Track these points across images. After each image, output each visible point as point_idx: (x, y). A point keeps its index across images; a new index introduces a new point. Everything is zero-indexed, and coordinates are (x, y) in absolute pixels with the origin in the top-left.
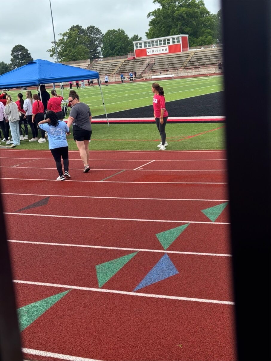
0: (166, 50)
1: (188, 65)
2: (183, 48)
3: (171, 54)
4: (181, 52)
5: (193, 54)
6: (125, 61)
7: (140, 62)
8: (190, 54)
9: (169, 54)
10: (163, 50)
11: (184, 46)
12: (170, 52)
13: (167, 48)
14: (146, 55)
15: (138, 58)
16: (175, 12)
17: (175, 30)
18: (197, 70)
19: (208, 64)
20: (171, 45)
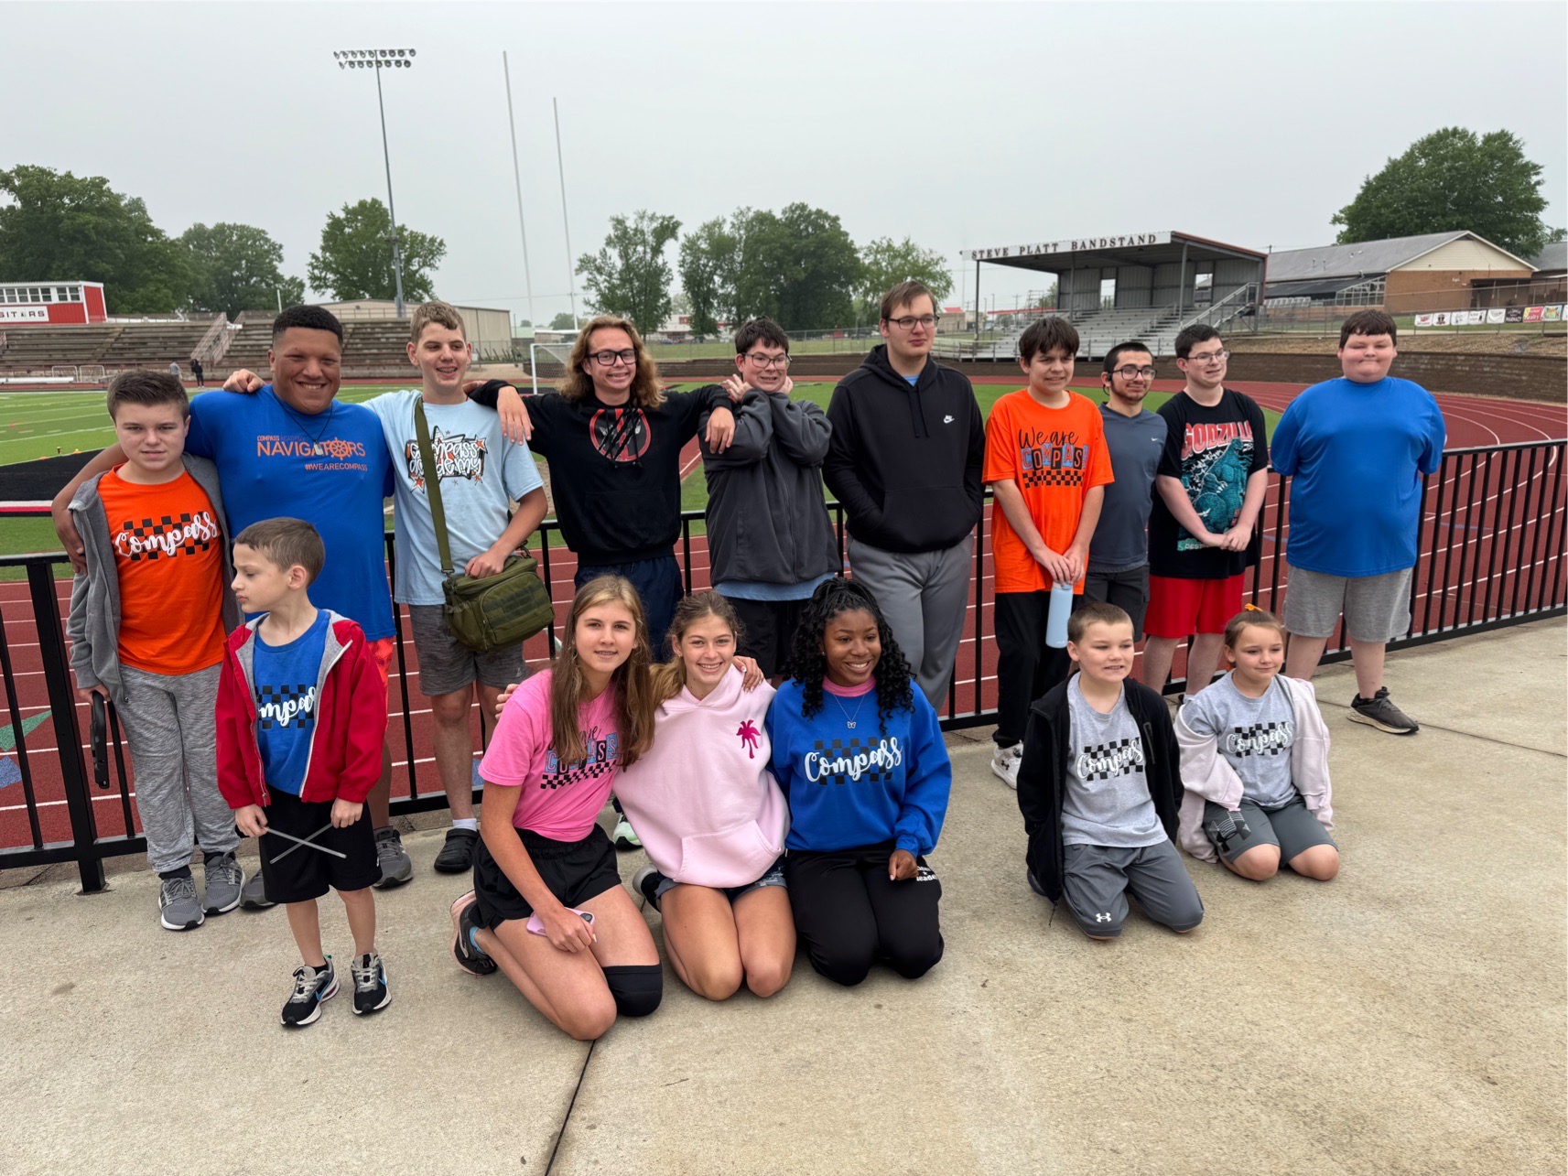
1: (107, 356)
2: (89, 314)
3: (57, 326)
4: (85, 321)
5: (120, 330)
8: (112, 330)
9: (50, 325)
10: (32, 314)
11: (95, 310)
12: (52, 320)
13: (45, 309)
16: (61, 221)
17: (67, 265)
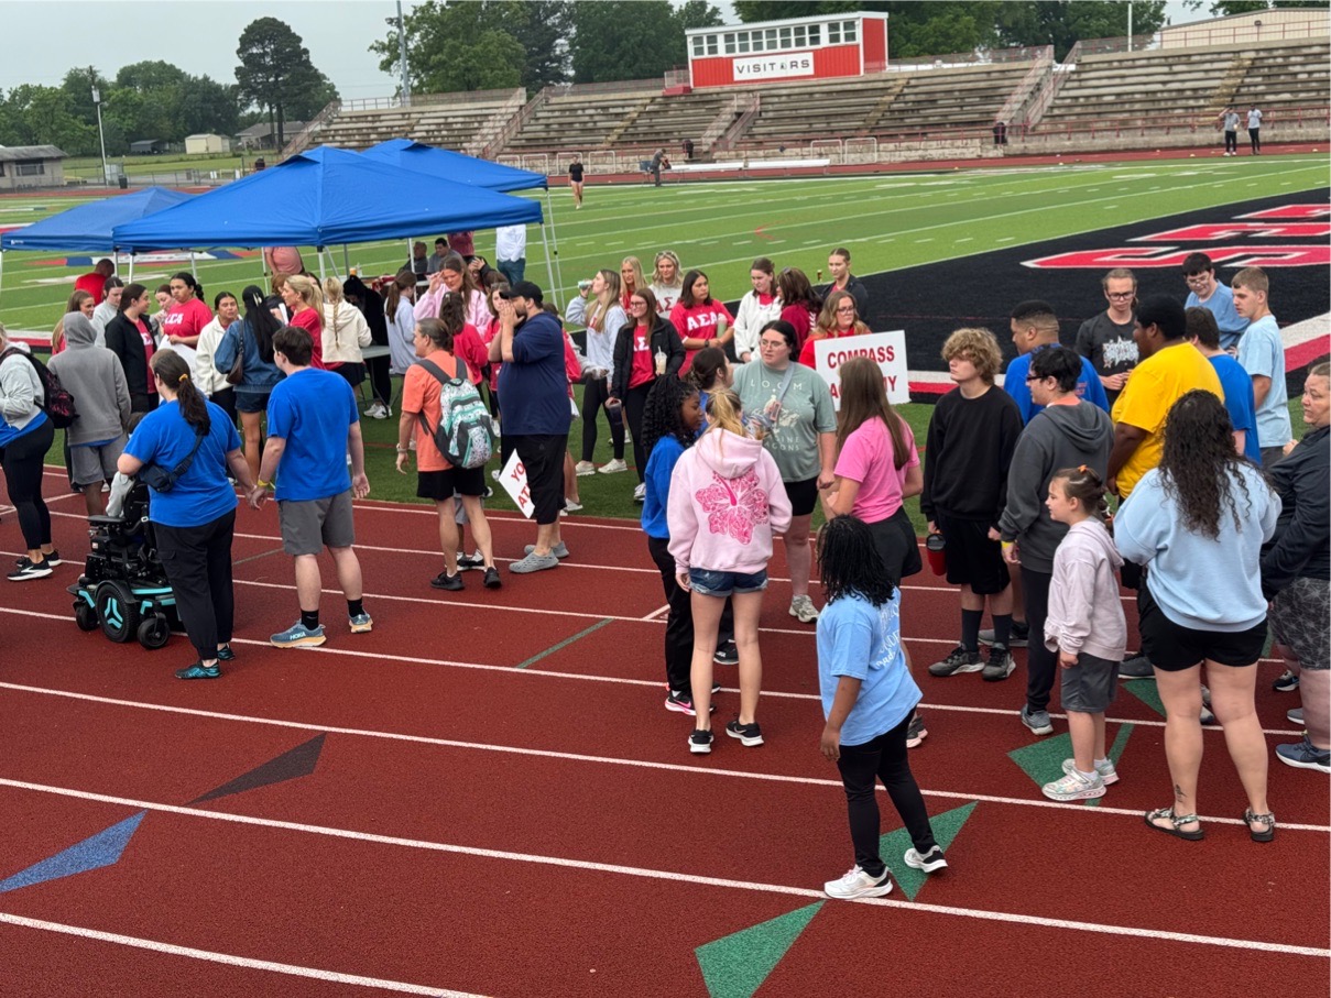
0: (805, 64)
1: (882, 123)
2: (866, 60)
3: (823, 81)
4: (858, 72)
5: (904, 82)
6: (653, 99)
7: (712, 104)
8: (891, 84)
9: (814, 81)
10: (794, 64)
11: (873, 55)
12: (818, 73)
14: (729, 78)
15: (702, 90)
18: (915, 144)
19: (956, 124)
20: (824, 48)
